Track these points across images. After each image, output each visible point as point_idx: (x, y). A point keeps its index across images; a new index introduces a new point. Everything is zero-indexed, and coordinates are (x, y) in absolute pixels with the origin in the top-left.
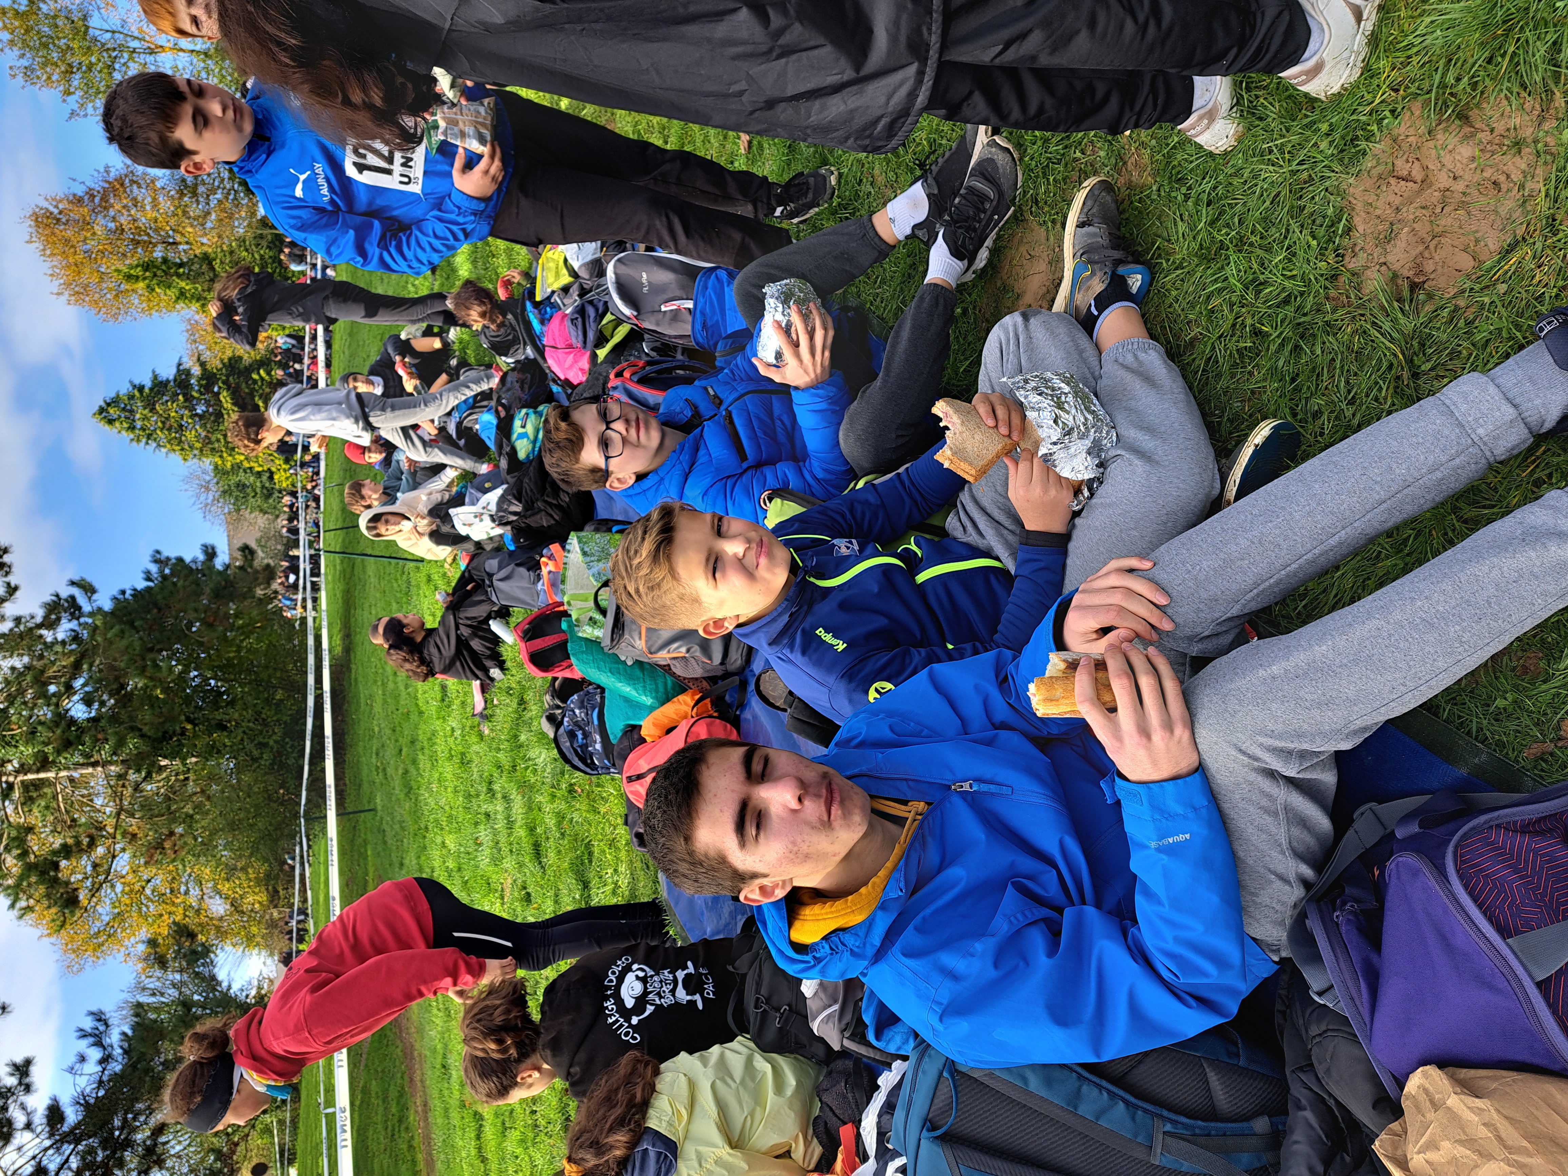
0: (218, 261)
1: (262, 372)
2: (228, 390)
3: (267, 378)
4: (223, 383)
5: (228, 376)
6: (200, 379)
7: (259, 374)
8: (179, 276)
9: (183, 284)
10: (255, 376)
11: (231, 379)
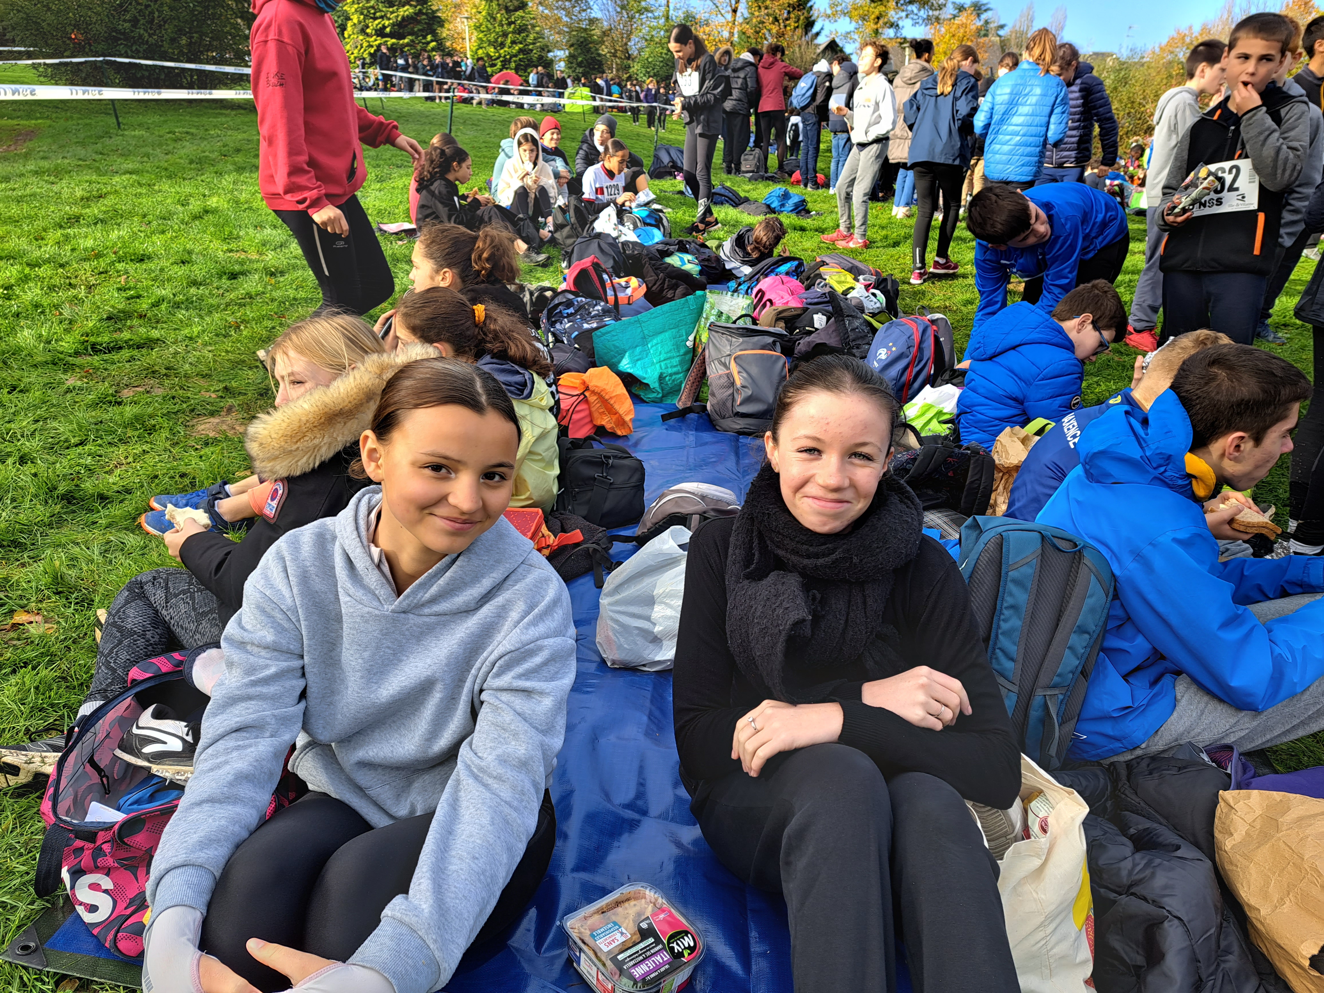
1: (434, 44)
4: (420, 10)
7: (432, 41)
10: (429, 38)
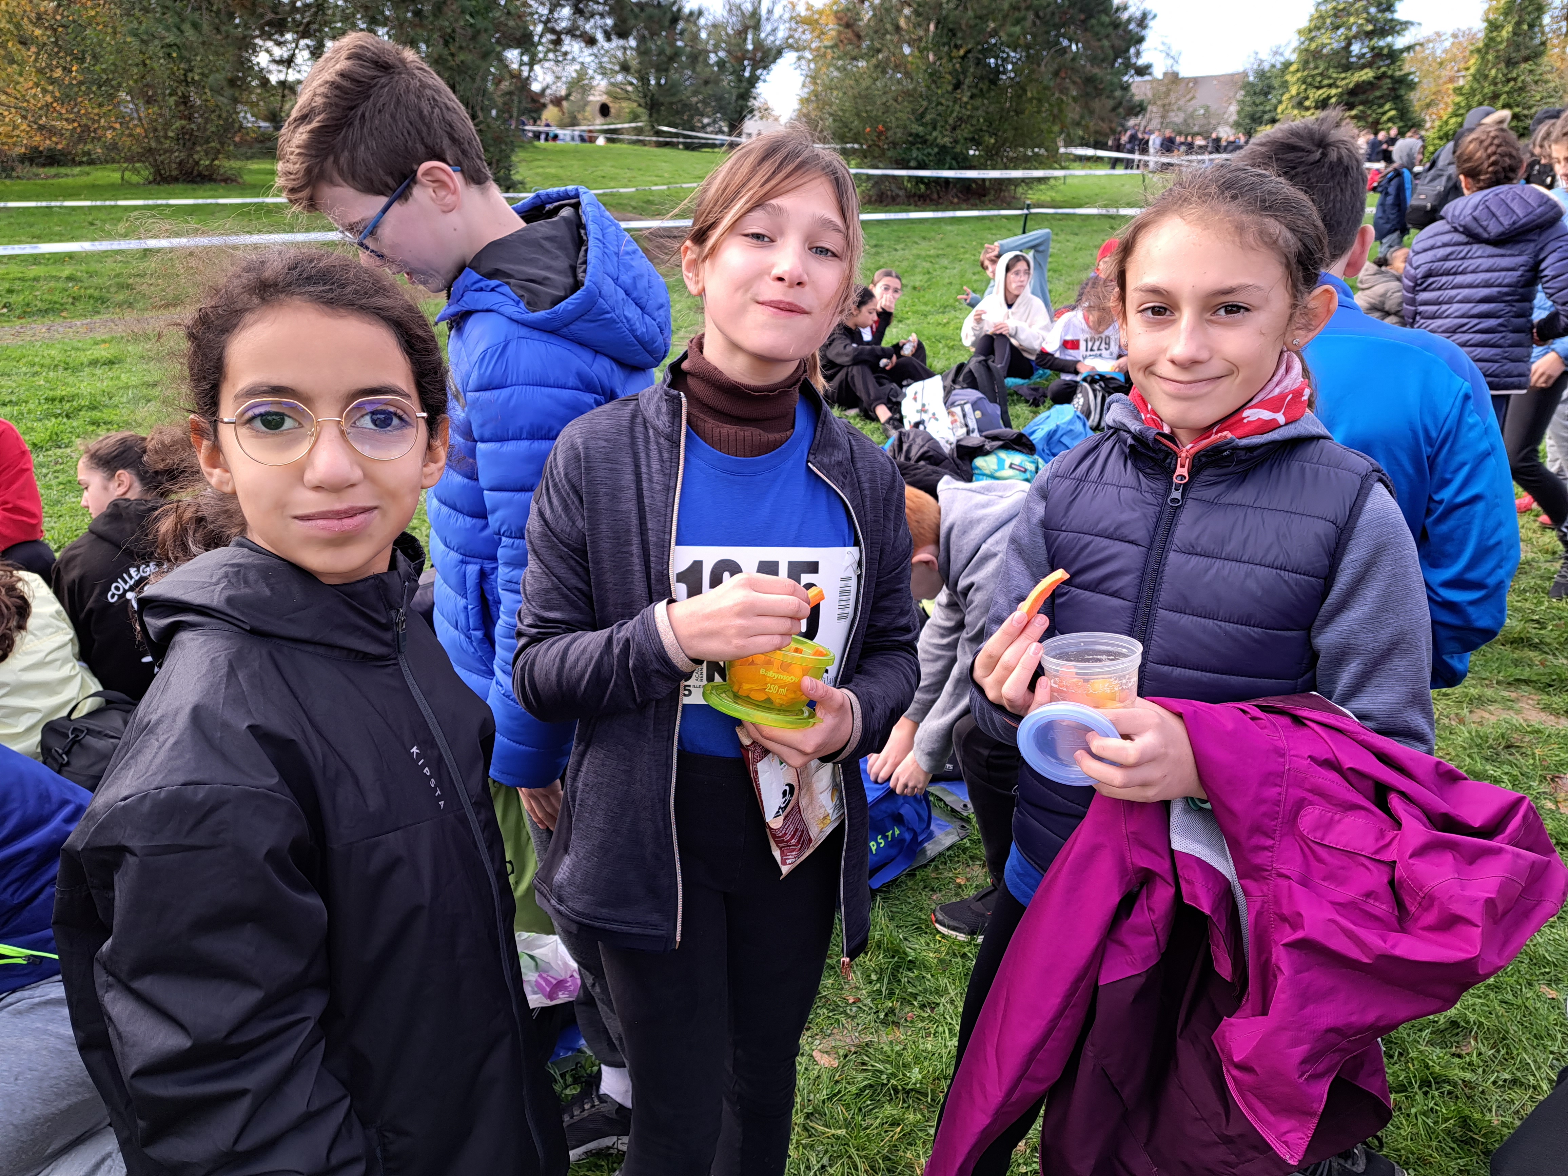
0: (1534, 67)
1: (1393, 113)
2: (1375, 78)
3: (1385, 118)
4: (1384, 73)
5: (1391, 77)
6: (1390, 46)
7: (1391, 109)
8: (1518, 24)
9: (1509, 28)
10: (1388, 105)
11: (1388, 81)
